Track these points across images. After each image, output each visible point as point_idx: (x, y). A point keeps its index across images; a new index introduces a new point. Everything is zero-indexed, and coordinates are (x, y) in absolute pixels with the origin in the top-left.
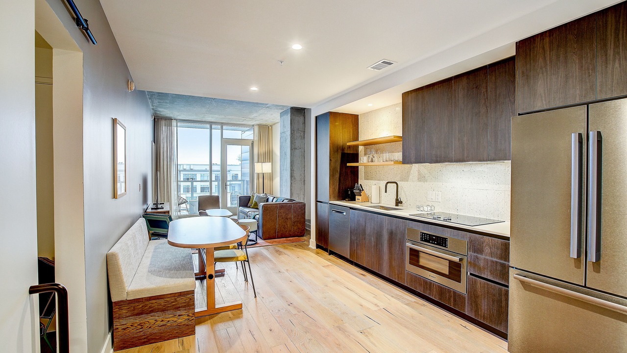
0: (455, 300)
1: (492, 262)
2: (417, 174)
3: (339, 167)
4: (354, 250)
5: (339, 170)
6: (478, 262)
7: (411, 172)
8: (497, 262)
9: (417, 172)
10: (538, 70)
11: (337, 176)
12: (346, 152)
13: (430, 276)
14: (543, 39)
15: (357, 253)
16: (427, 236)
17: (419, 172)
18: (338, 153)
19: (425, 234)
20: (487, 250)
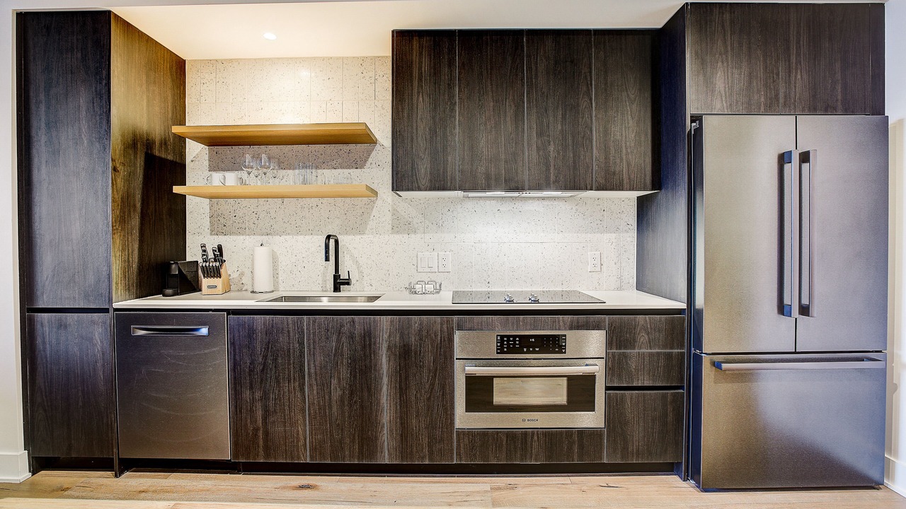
0: (581, 447)
1: (651, 355)
2: (389, 217)
3: (138, 197)
4: (256, 430)
5: (139, 205)
6: (627, 362)
7: (373, 213)
8: (658, 353)
9: (389, 214)
10: (717, 56)
11: (136, 221)
12: (157, 153)
13: (524, 420)
14: (723, 13)
15: (266, 433)
16: (514, 341)
17: (394, 212)
18: (136, 153)
19: (508, 337)
20: (643, 338)
